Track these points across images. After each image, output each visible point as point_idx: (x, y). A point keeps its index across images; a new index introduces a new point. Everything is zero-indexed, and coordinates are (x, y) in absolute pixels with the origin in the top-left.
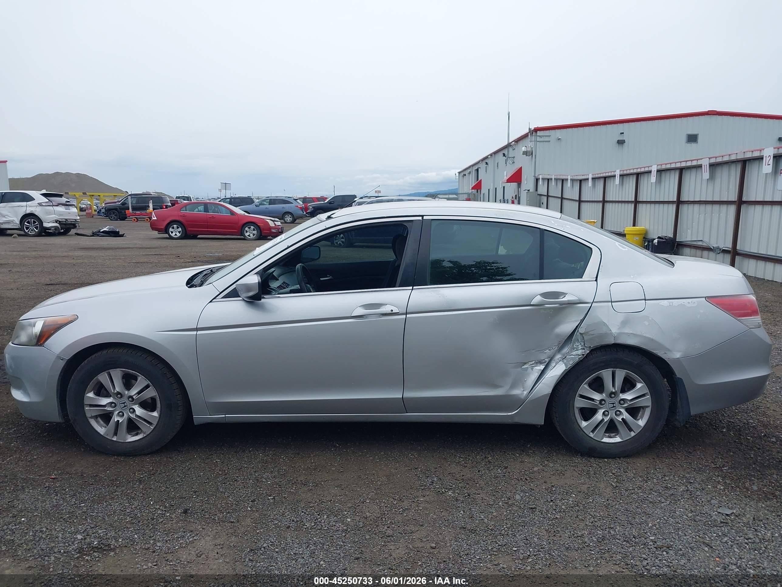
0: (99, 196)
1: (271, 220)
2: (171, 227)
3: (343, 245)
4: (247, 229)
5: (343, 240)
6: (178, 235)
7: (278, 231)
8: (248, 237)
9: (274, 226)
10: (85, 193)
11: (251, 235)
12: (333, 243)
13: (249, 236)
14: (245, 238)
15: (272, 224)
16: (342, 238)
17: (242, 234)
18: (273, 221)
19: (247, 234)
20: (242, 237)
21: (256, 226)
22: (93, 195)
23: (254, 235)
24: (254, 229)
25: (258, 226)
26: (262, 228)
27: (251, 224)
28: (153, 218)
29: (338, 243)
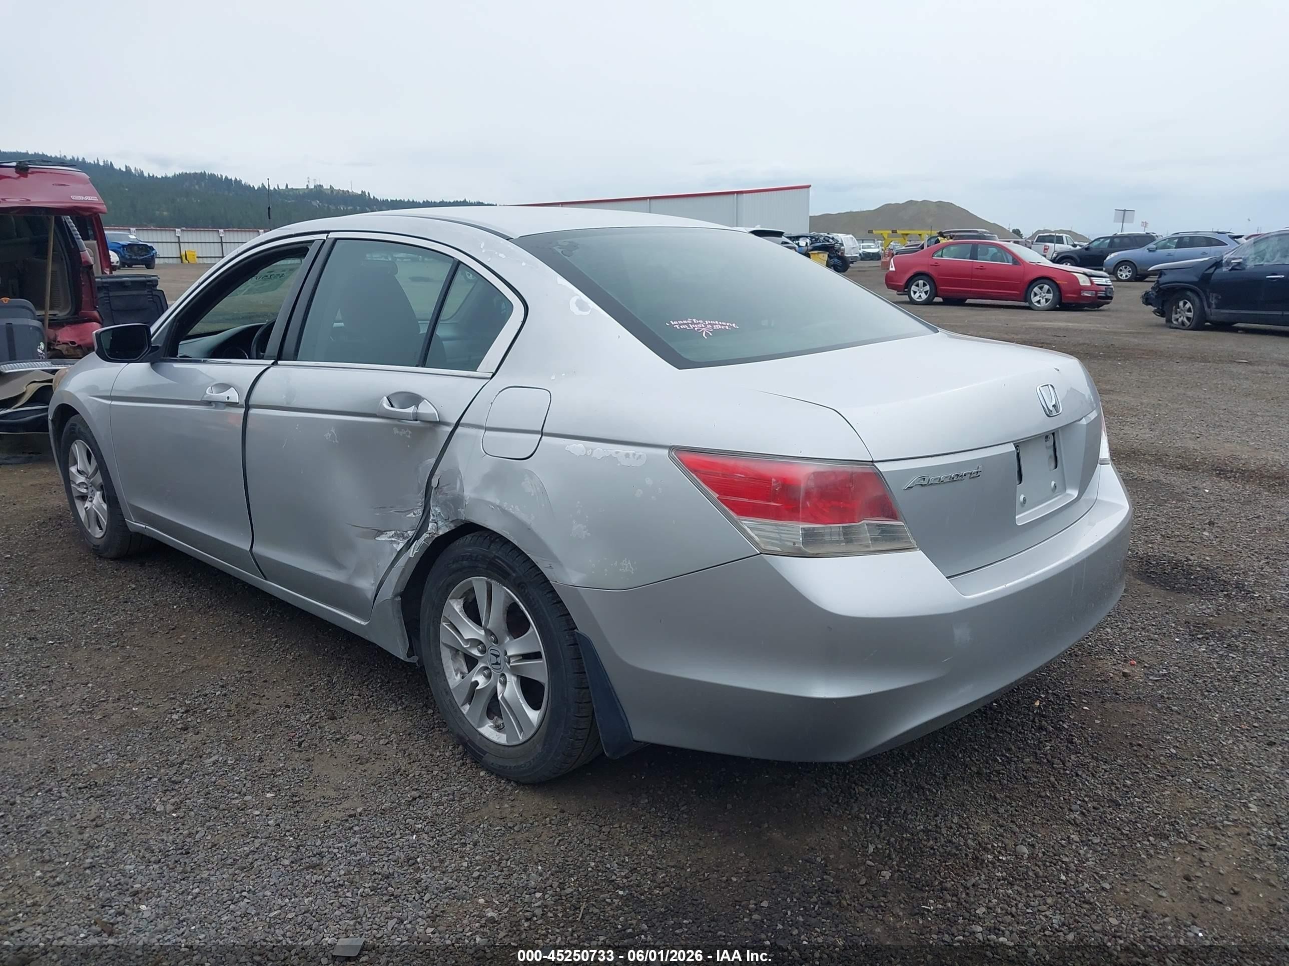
0: (920, 235)
1: (1085, 274)
2: (915, 283)
3: (1189, 324)
4: (1036, 289)
5: (1190, 315)
6: (924, 297)
7: (1096, 294)
8: (1036, 304)
9: (1089, 284)
10: (894, 232)
11: (1043, 301)
12: (1169, 321)
13: (1039, 302)
14: (1032, 306)
15: (1084, 281)
16: (1189, 310)
17: (1027, 298)
18: (1090, 276)
19: (1035, 299)
20: (1027, 304)
21: (1053, 284)
22: (907, 234)
23: (1047, 300)
24: (1049, 290)
25: (1057, 285)
26: (1063, 288)
27: (1042, 281)
28: (891, 269)
29: (1180, 320)
